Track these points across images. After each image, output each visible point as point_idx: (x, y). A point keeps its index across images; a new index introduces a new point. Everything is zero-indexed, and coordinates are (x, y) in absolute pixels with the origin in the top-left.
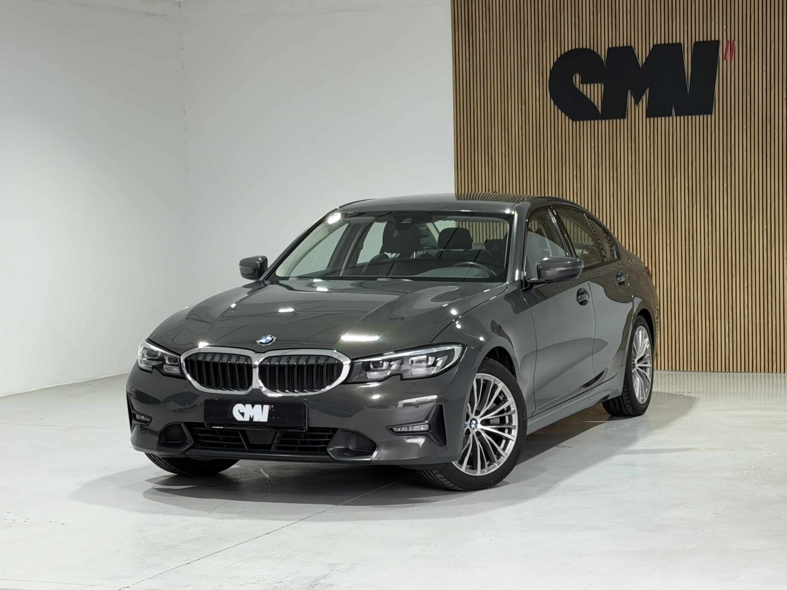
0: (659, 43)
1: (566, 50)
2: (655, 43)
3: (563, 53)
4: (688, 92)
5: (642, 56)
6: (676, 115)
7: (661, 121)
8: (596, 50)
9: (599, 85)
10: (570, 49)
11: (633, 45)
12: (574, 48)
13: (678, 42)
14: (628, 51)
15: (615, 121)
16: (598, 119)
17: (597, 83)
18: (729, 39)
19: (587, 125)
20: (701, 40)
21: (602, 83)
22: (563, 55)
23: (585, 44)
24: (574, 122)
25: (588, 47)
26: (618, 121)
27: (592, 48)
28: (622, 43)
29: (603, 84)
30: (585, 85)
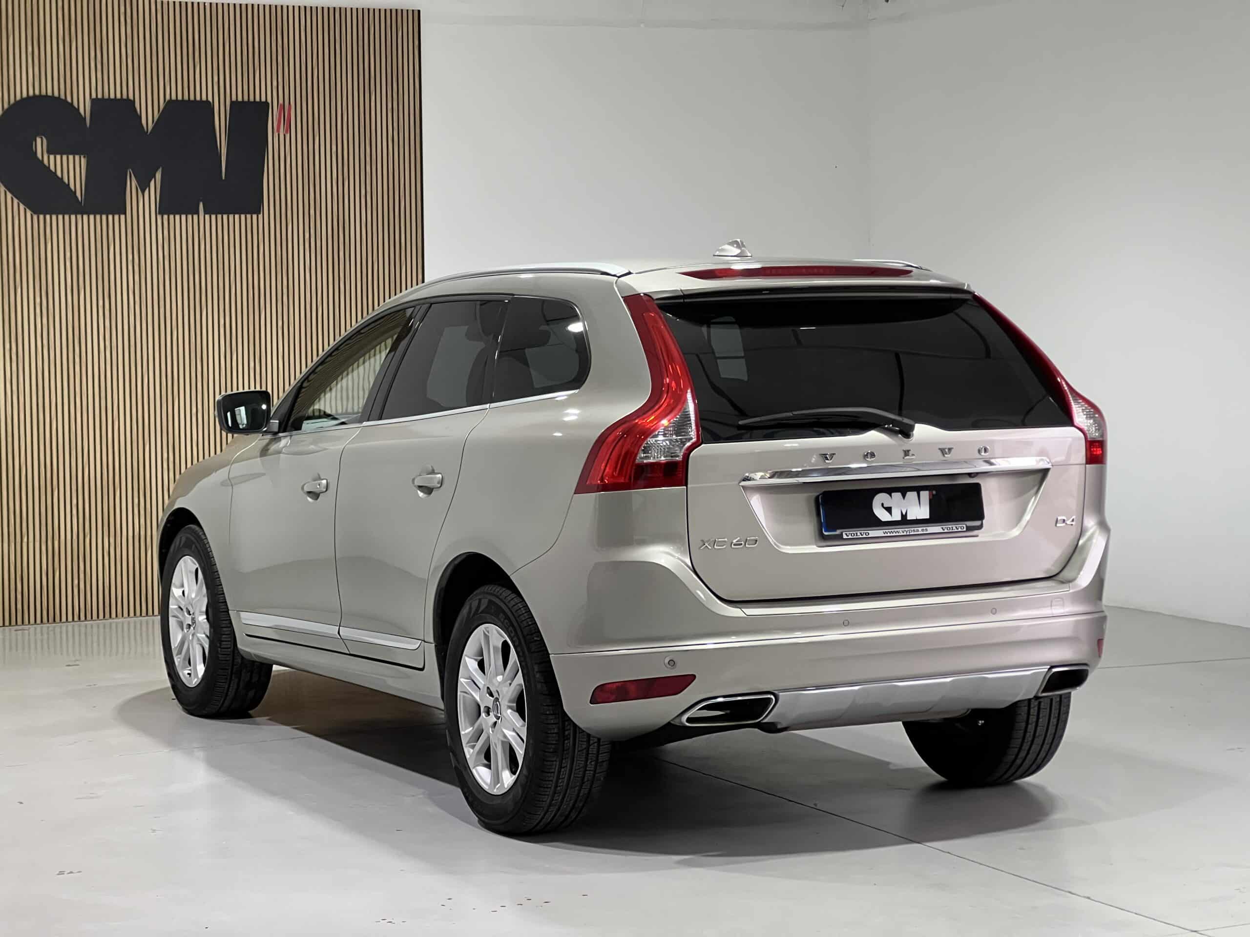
0: (174, 97)
1: (18, 98)
2: (168, 97)
3: (12, 101)
4: (224, 178)
5: (148, 117)
6: (205, 213)
7: (180, 221)
8: (69, 100)
9: (77, 157)
10: (25, 95)
11: (131, 97)
12: (31, 93)
13: (204, 98)
14: (126, 106)
15: (104, 217)
16: (76, 214)
17: (74, 154)
18: (281, 101)
19: (57, 221)
20: (240, 99)
21: (82, 157)
22: (14, 104)
23: (50, 88)
24: (35, 217)
25: (56, 94)
26: (110, 217)
27: (63, 97)
28: (114, 92)
29: (84, 157)
30: (52, 157)
